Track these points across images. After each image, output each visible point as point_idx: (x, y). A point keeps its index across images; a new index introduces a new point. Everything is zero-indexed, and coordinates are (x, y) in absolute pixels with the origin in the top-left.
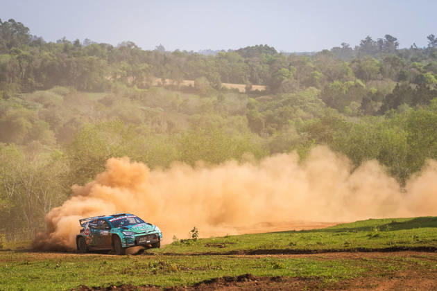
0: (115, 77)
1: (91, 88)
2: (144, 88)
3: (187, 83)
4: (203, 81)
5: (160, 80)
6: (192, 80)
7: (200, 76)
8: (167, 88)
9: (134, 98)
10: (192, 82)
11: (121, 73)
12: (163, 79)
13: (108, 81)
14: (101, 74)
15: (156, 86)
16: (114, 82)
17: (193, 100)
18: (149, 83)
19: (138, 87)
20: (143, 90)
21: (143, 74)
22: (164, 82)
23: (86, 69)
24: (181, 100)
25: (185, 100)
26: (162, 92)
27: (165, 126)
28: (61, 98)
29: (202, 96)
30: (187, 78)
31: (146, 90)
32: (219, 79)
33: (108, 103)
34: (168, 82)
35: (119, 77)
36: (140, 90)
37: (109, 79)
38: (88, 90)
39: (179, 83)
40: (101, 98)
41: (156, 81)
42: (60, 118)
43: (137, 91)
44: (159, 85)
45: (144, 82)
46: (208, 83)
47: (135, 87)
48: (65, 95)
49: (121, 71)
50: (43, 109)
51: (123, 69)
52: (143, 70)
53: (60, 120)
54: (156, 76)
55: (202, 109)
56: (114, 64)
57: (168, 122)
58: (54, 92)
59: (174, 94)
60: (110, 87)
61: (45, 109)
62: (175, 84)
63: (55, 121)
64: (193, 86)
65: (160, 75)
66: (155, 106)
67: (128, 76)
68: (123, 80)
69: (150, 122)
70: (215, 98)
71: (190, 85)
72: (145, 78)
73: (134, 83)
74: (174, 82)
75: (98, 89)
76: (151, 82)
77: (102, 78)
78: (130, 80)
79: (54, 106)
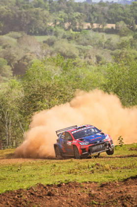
0: (55, 23)
1: (37, 32)
2: (78, 31)
3: (109, 26)
4: (121, 24)
5: (89, 24)
6: (113, 23)
7: (119, 20)
8: (95, 30)
9: (70, 39)
10: (114, 26)
11: (60, 20)
12: (92, 24)
13: (50, 26)
14: (44, 21)
15: (86, 29)
16: (55, 27)
17: (115, 39)
18: (81, 27)
19: (73, 30)
20: (77, 32)
21: (77, 20)
22: (92, 26)
23: (33, 18)
24: (106, 39)
25: (109, 39)
26: (91, 34)
27: (94, 60)
28: (15, 40)
29: (121, 35)
30: (109, 22)
31: (79, 32)
32: (134, 22)
33: (51, 43)
34: (95, 26)
35: (58, 23)
36: (74, 33)
37: (50, 25)
38: (35, 34)
39: (104, 26)
40: (45, 40)
41: (87, 25)
42: (15, 56)
43: (72, 34)
44: (89, 29)
45: (77, 27)
46: (126, 25)
47: (71, 30)
48: (18, 38)
49: (60, 19)
50: (2, 50)
51: (61, 17)
52: (77, 18)
53: (15, 57)
54: (86, 21)
55: (122, 45)
56: (54, 13)
57: (96, 56)
58: (9, 36)
59: (100, 35)
60: (51, 31)
61: (3, 50)
62: (101, 27)
63: (12, 58)
64: (114, 28)
65: (89, 20)
66: (86, 44)
67: (65, 22)
68: (61, 25)
69: (83, 57)
70: (131, 37)
71: (112, 28)
72: (78, 23)
73: (69, 27)
74: (99, 26)
75: (43, 33)
76: (83, 26)
77: (46, 24)
78: (67, 25)
79: (10, 47)
